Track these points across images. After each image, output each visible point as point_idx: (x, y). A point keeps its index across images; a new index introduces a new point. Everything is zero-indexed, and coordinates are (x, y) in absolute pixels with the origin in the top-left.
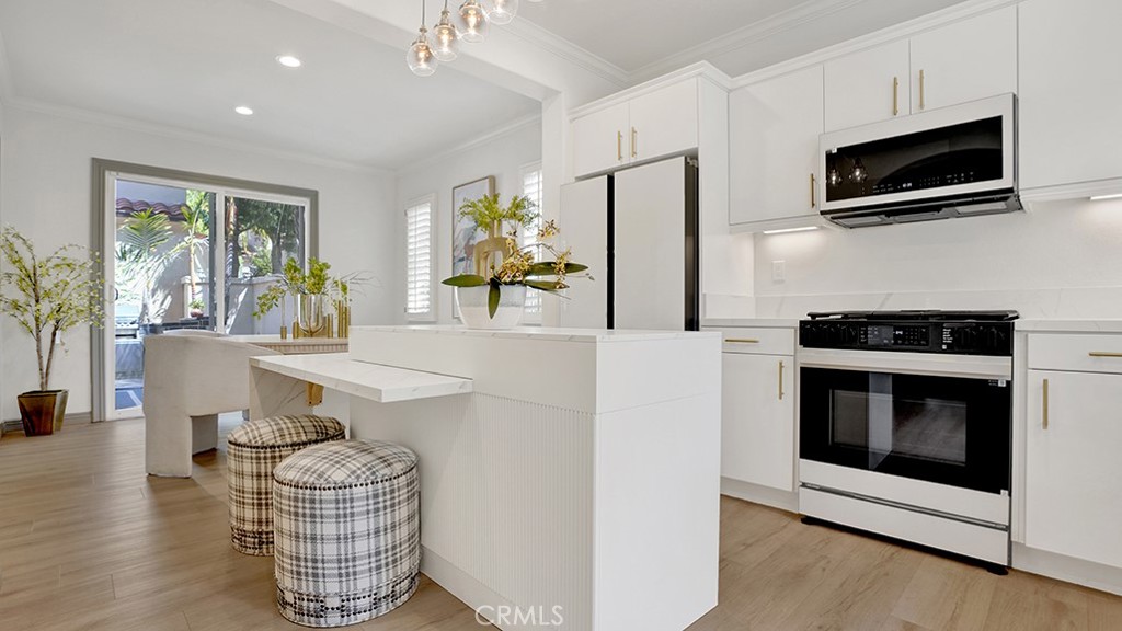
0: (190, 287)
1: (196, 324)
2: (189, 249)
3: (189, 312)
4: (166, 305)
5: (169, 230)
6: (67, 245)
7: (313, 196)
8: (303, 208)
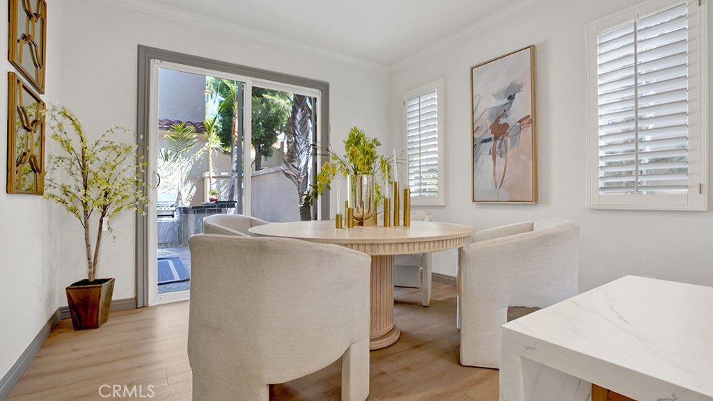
0: (208, 180)
1: (215, 207)
2: (208, 151)
3: (208, 198)
4: (193, 193)
5: (195, 138)
6: (113, 126)
7: (324, 88)
8: (315, 99)
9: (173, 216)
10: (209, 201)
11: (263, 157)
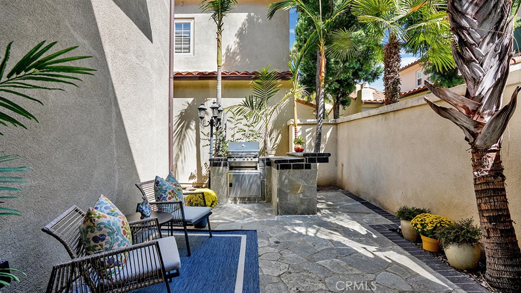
0: (293, 127)
3: (294, 147)
9: (256, 168)
10: (294, 151)
11: (341, 106)
